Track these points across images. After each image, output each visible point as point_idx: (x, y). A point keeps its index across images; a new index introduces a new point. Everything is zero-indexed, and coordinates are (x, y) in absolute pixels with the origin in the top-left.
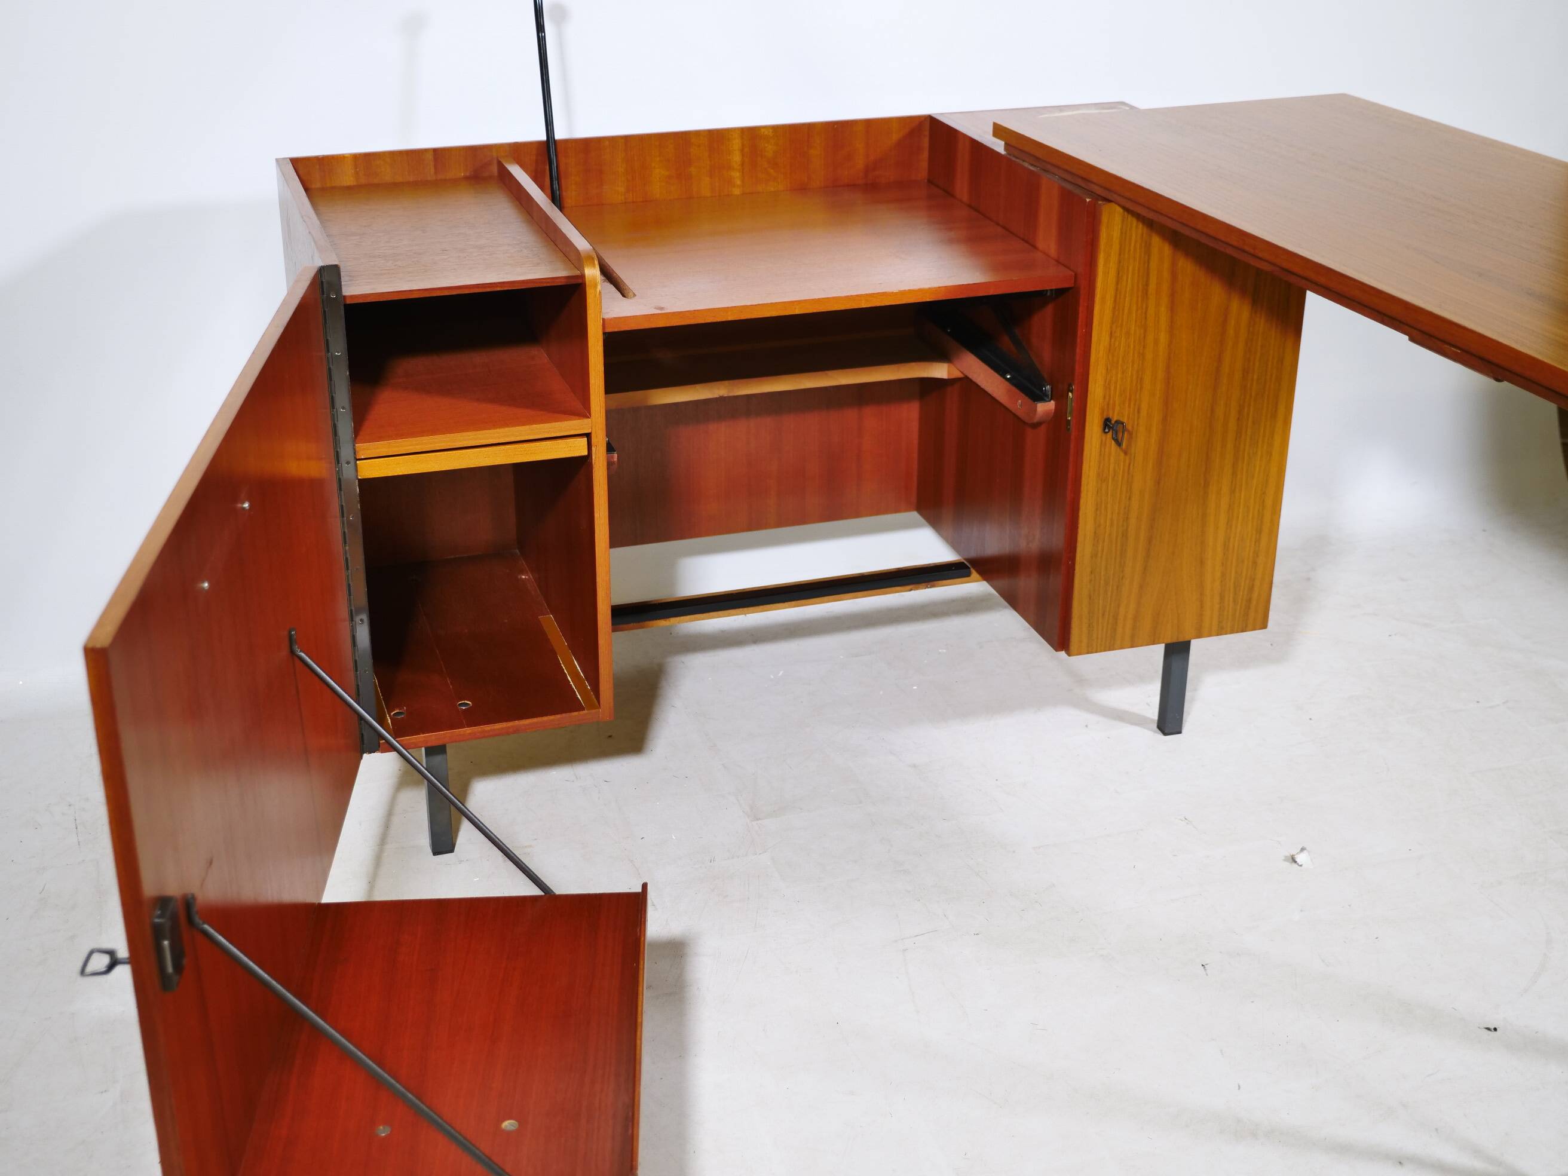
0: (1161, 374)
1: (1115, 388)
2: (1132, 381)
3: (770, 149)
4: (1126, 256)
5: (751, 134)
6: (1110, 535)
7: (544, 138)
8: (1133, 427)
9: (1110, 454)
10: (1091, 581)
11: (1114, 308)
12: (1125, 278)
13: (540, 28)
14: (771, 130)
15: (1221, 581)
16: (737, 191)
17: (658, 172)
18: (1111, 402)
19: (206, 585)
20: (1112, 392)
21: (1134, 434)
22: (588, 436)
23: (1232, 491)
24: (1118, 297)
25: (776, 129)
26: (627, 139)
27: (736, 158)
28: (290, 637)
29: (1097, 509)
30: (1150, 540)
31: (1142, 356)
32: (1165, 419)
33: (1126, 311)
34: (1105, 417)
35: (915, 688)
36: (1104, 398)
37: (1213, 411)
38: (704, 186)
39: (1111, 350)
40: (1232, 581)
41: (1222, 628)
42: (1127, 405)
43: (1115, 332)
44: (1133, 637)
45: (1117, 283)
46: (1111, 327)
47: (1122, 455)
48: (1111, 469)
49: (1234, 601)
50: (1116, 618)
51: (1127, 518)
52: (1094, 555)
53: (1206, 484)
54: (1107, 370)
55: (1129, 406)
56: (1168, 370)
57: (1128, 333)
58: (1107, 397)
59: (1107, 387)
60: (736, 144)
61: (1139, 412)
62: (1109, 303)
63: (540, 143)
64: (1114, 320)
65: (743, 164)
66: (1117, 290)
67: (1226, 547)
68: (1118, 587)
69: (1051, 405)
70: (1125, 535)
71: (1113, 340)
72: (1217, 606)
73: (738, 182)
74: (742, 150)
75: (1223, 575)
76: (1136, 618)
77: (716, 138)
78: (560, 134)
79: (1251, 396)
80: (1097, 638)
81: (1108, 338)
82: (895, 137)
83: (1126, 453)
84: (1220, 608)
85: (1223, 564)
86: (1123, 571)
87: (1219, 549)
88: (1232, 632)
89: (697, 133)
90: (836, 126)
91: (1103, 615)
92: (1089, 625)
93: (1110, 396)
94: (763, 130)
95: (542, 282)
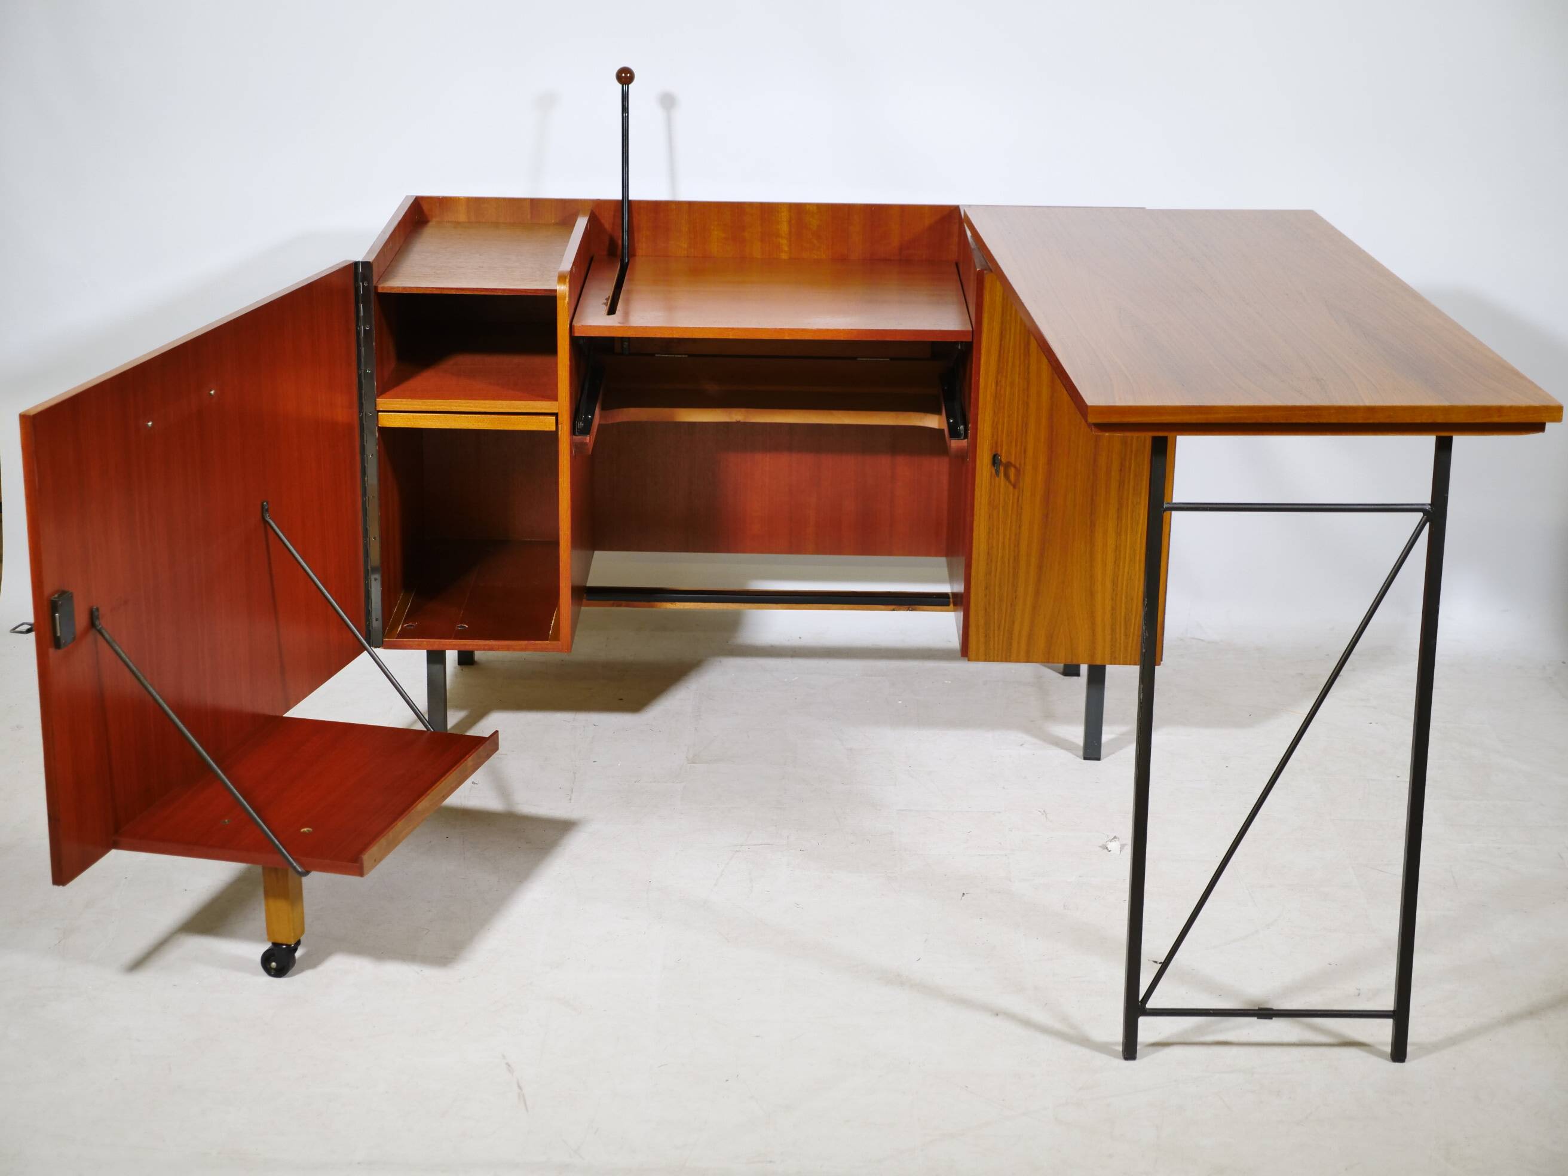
0: (1044, 422)
1: (1002, 432)
2: (1017, 425)
3: (814, 223)
4: (1008, 318)
5: (798, 209)
6: (1003, 557)
7: (620, 197)
8: (1020, 464)
9: (999, 486)
10: (986, 595)
11: (999, 360)
12: (1008, 336)
13: (625, 109)
14: (815, 207)
15: (1112, 614)
16: (784, 256)
17: (716, 234)
18: (999, 440)
19: (150, 424)
20: (1000, 433)
21: (1022, 470)
22: (556, 415)
23: (1118, 534)
24: (1002, 352)
25: (820, 206)
26: (690, 204)
27: (784, 228)
28: (263, 507)
29: (989, 533)
30: (1040, 567)
31: (1027, 404)
32: (1050, 462)
33: (1010, 364)
34: (994, 453)
35: (900, 702)
36: (993, 437)
37: (1095, 460)
38: (756, 250)
39: (997, 396)
40: (1123, 614)
41: (1115, 658)
42: (1014, 444)
43: (1000, 381)
44: (1028, 652)
45: (1001, 340)
46: (997, 377)
47: (1011, 488)
48: (1001, 499)
49: (1126, 635)
50: (1011, 632)
51: (1018, 544)
52: (988, 573)
53: (1093, 525)
54: (995, 412)
55: (1016, 445)
56: (1051, 417)
57: (1012, 384)
58: (995, 437)
59: (995, 426)
60: (784, 215)
61: (1025, 452)
62: (994, 356)
63: (617, 201)
64: (999, 371)
65: (790, 232)
66: (1001, 345)
67: (1115, 583)
68: (1011, 604)
69: (964, 443)
70: (1016, 559)
71: (998, 388)
72: (1108, 638)
73: (786, 249)
74: (790, 222)
75: (1113, 609)
76: (1030, 636)
77: (767, 211)
78: (633, 196)
79: (1132, 451)
80: (994, 648)
81: (994, 387)
82: (927, 222)
83: (1014, 486)
84: (1112, 639)
85: (1112, 599)
86: (1016, 592)
87: (1109, 584)
88: (1125, 663)
89: (751, 205)
90: (873, 208)
91: (999, 628)
92: (986, 636)
93: (997, 435)
94: (808, 207)
95: (525, 292)
